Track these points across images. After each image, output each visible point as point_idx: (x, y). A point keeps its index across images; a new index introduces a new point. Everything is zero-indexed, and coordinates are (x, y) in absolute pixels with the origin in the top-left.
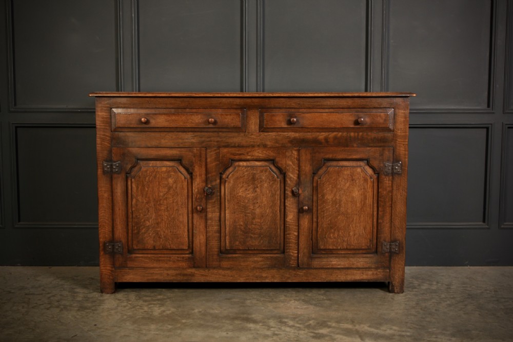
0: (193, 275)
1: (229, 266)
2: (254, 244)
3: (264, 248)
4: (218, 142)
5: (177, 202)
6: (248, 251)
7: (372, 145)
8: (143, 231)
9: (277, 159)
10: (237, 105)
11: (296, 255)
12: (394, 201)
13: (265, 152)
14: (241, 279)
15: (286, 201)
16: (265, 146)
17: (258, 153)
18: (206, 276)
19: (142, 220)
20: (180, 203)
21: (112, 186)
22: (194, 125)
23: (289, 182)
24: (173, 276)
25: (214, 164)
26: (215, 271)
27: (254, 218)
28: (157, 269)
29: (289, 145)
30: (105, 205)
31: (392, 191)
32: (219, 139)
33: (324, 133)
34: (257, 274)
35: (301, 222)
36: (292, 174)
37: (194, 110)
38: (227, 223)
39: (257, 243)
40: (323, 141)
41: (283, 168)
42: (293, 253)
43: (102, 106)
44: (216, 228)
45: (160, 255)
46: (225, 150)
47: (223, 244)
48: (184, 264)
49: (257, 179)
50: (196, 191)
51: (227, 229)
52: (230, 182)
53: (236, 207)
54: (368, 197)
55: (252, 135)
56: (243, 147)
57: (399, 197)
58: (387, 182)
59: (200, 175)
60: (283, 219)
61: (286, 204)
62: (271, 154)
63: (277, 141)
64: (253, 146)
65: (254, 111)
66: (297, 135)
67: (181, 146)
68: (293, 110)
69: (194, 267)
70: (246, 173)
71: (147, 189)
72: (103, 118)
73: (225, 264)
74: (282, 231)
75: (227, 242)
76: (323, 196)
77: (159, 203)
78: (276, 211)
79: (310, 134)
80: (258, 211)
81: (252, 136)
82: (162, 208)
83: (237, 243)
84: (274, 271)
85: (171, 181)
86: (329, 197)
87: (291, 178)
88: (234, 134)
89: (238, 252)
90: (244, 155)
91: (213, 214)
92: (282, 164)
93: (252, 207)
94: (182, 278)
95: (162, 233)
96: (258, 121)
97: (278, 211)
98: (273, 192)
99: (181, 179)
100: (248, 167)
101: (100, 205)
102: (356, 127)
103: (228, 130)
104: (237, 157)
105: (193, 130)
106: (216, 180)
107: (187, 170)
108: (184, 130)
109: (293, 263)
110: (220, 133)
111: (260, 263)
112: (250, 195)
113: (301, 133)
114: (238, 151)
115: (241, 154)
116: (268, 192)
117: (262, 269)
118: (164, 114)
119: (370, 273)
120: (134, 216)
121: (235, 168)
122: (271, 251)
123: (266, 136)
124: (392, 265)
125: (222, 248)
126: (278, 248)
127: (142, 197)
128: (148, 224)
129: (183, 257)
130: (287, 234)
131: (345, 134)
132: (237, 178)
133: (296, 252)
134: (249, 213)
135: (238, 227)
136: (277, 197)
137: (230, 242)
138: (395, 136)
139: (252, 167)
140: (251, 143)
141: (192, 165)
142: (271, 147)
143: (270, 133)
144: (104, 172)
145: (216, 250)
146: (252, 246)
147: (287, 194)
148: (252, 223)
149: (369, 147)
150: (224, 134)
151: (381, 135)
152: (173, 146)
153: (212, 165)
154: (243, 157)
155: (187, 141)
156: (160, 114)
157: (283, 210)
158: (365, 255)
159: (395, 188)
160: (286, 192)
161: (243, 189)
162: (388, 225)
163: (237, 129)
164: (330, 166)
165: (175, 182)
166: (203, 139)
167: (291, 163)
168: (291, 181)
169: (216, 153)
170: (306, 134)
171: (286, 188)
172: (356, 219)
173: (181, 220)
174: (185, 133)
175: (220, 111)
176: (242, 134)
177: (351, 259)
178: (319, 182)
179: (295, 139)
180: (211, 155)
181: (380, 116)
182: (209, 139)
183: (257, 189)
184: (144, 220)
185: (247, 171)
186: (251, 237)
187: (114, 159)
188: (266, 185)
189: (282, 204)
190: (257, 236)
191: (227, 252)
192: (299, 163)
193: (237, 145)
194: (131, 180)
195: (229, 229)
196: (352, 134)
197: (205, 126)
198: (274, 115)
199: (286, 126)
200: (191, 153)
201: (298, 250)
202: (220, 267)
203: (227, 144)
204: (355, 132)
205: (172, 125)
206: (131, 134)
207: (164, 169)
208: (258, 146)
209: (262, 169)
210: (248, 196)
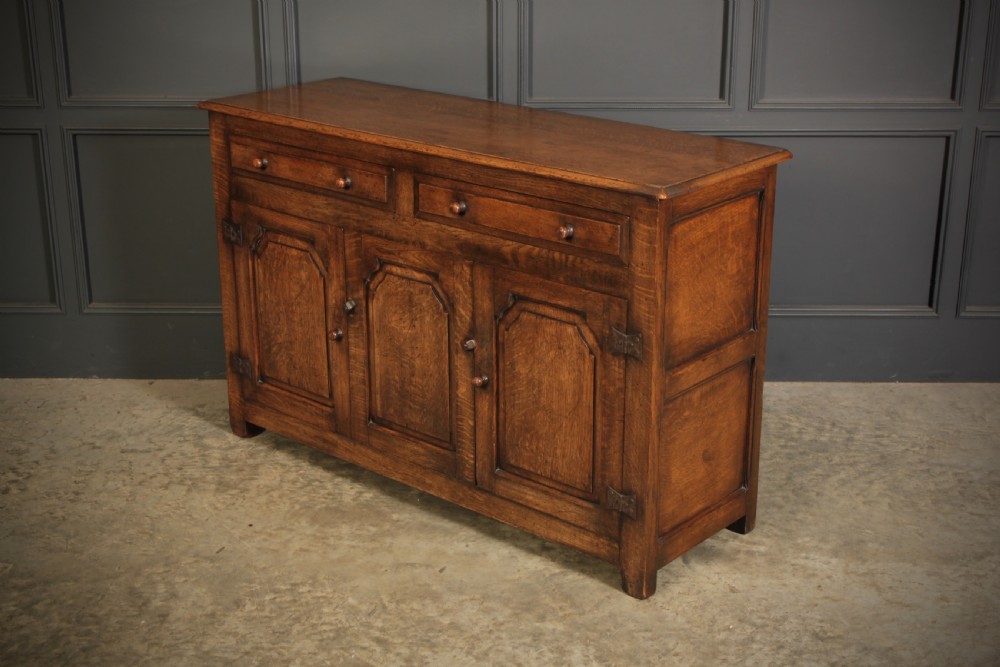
0: (335, 445)
1: (380, 448)
2: (414, 421)
3: (428, 433)
4: (358, 221)
5: (312, 313)
6: (406, 430)
7: (590, 286)
8: (275, 349)
9: (441, 276)
10: (383, 159)
11: (472, 462)
12: (627, 412)
13: (423, 257)
14: (397, 476)
16: (423, 246)
17: (413, 256)
18: (351, 452)
19: (273, 332)
20: (315, 317)
21: (234, 263)
22: (325, 185)
23: (459, 322)
24: (311, 437)
25: (355, 260)
26: (363, 449)
27: (413, 375)
28: (292, 419)
29: (458, 252)
30: (228, 292)
31: (624, 390)
32: (359, 217)
33: (511, 243)
34: (418, 475)
35: (479, 405)
36: (463, 309)
37: (325, 157)
38: (377, 371)
39: (418, 420)
40: (510, 258)
41: (451, 295)
42: (468, 457)
43: (216, 127)
45: (296, 397)
46: (369, 240)
47: (373, 406)
48: (323, 422)
49: (416, 304)
50: (334, 301)
51: (377, 382)
52: (379, 299)
53: (388, 347)
54: (585, 389)
55: (404, 220)
56: (392, 239)
57: (637, 406)
58: (617, 369)
59: (338, 276)
61: (456, 363)
62: (434, 264)
63: (439, 241)
64: (407, 243)
65: (405, 174)
66: (468, 236)
67: (312, 217)
68: (462, 186)
69: (336, 432)
70: (400, 289)
71: (275, 281)
73: (375, 441)
75: (379, 406)
76: (513, 365)
77: (290, 309)
78: (444, 372)
79: (488, 238)
80: (418, 362)
81: (405, 223)
82: (295, 319)
83: (392, 411)
84: (441, 479)
85: (303, 275)
86: (522, 370)
87: (461, 316)
88: (379, 213)
89: (393, 426)
90: (394, 254)
91: (357, 351)
92: (449, 287)
93: (410, 354)
94: (322, 445)
95: (297, 361)
96: (412, 195)
97: (446, 373)
98: (439, 335)
99: (316, 273)
100: (403, 278)
102: (562, 242)
103: (369, 204)
104: (387, 257)
105: (325, 192)
106: (358, 291)
107: (323, 262)
108: (314, 190)
109: (468, 475)
110: (361, 207)
111: (422, 458)
112: (407, 331)
113: (476, 235)
114: (386, 245)
115: (389, 253)
116: (431, 332)
117: (425, 468)
118: (288, 156)
119: (587, 539)
121: (386, 275)
122: (438, 442)
123: (424, 226)
124: (624, 538)
125: (372, 412)
126: (447, 439)
127: (271, 292)
128: (280, 340)
129: (323, 411)
130: (458, 420)
131: (544, 252)
132: (388, 295)
133: (473, 456)
134: (406, 363)
135: (392, 382)
137: (382, 405)
138: (631, 275)
139: (409, 279)
140: (404, 236)
141: (327, 251)
142: (431, 251)
143: (430, 224)
144: (225, 239)
145: (364, 412)
146: (412, 423)
147: (457, 345)
148: (411, 383)
149: (586, 288)
150: (366, 210)
151: (606, 269)
152: (301, 215)
153: (352, 262)
154: (394, 259)
155: (318, 210)
156: (282, 155)
158: (580, 502)
159: (630, 385)
160: (455, 340)
161: (397, 317)
162: (617, 456)
163: (380, 205)
164: (524, 310)
165: (309, 279)
166: (339, 212)
167: (461, 289)
168: (462, 322)
169: (356, 242)
170: (483, 237)
172: (566, 427)
173: (319, 346)
174: (315, 196)
175: (358, 165)
176: (391, 216)
177: (556, 501)
178: (506, 337)
179: (466, 243)
180: (350, 245)
181: (602, 228)
182: (347, 214)
183: (417, 324)
184: (275, 333)
185: (401, 286)
186: (410, 407)
188: (428, 319)
190: (418, 407)
191: (381, 422)
192: (473, 291)
193: (384, 234)
194: (258, 261)
195: (381, 382)
196: (557, 255)
197: (340, 190)
198: (432, 191)
199: (451, 215)
200: (324, 235)
201: (475, 454)
202: (369, 445)
203: (369, 229)
204: (561, 252)
205: (298, 178)
206: (252, 182)
207: (294, 252)
208: (414, 243)
209: (422, 286)
210: (404, 331)
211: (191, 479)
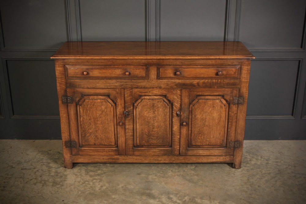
0: (118, 159)
1: (139, 154)
2: (153, 142)
3: (160, 145)
4: (131, 85)
5: (107, 119)
6: (150, 146)
7: (226, 87)
8: (88, 135)
9: (168, 95)
10: (143, 63)
11: (178, 148)
12: (238, 119)
13: (160, 91)
14: (146, 161)
15: (173, 119)
16: (160, 88)
17: (156, 92)
18: (125, 159)
19: (87, 129)
20: (109, 120)
21: (68, 110)
22: (116, 76)
23: (175, 108)
24: (106, 159)
25: (129, 98)
26: (131, 157)
27: (154, 128)
28: (97, 156)
29: (175, 87)
30: (64, 121)
31: (237, 114)
32: (132, 84)
33: (197, 80)
34: (155, 159)
35: (182, 131)
36: (177, 103)
37: (116, 67)
38: (138, 131)
39: (155, 142)
40: (196, 85)
41: (171, 100)
42: (177, 147)
43: (58, 64)
44: (131, 134)
45: (98, 148)
46: (136, 90)
47: (135, 142)
48: (112, 153)
49: (156, 106)
50: (119, 113)
51: (138, 134)
52: (139, 108)
53: (143, 122)
54: (222, 116)
55: (152, 81)
56: (147, 88)
57: (241, 116)
58: (235, 108)
59: (121, 104)
60: (171, 128)
61: (173, 121)
62: (164, 92)
63: (168, 85)
64: (153, 88)
65: (153, 67)
66: (180, 81)
67: (109, 87)
68: (178, 66)
69: (119, 155)
70: (149, 103)
71: (89, 112)
72: (60, 71)
73: (136, 153)
74: (170, 135)
75: (138, 141)
76: (195, 116)
77: (96, 120)
79: (188, 80)
80: (156, 124)
81: (153, 82)
82: (99, 122)
83: (144, 142)
84: (165, 157)
85: (103, 107)
86: (199, 116)
87: (176, 106)
88: (141, 81)
89: (144, 146)
90: (147, 93)
91: (129, 126)
92: (171, 98)
93: (152, 122)
94: (111, 160)
95: (99, 136)
96: (156, 72)
97: (168, 124)
98: (165, 114)
99: (109, 106)
100: (150, 99)
101: (61, 121)
102: (217, 76)
103: (137, 78)
104: (143, 94)
105: (116, 78)
106: (130, 107)
107: (113, 101)
108: (111, 78)
109: (177, 153)
110: (133, 80)
111: (157, 153)
112: (151, 115)
113: (183, 80)
114: (144, 90)
115: (145, 92)
116: (162, 113)
117: (158, 156)
118: (98, 69)
119: (222, 158)
120: (82, 127)
121: (142, 100)
122: (164, 146)
123: (161, 81)
124: (235, 154)
125: (135, 144)
126: (168, 144)
127: (87, 116)
128: (90, 131)
129: (112, 150)
130: (173, 137)
131: (210, 81)
132: (143, 106)
133: (179, 147)
134: (151, 125)
135: (144, 133)
136: (168, 117)
137: (140, 141)
138: (241, 81)
139: (152, 99)
140: (152, 86)
141: (116, 98)
142: (164, 88)
143: (163, 80)
144: (63, 103)
145: (131, 146)
146: (153, 143)
147: (174, 115)
148: (153, 131)
149: (225, 88)
150: (135, 81)
151: (232, 81)
152: (104, 88)
153: (128, 99)
154: (147, 94)
155: (112, 84)
156: (95, 69)
157: (171, 124)
158: (219, 148)
159: (239, 112)
160: (173, 114)
161: (147, 112)
162: (234, 132)
163: (142, 78)
164: (200, 99)
165: (106, 108)
166: (122, 83)
167: (176, 98)
168: (176, 107)
169: (130, 92)
170: (186, 80)
171: (173, 112)
172: (215, 129)
173: (110, 129)
174: (111, 80)
175: (132, 67)
176: (146, 81)
177: (211, 151)
178: (193, 108)
179: (179, 83)
180: (127, 93)
181: (232, 70)
182: (126, 84)
183: (156, 112)
184: (88, 129)
185: (149, 102)
186: (152, 139)
187: (69, 95)
188: (161, 110)
189: (171, 120)
190: (155, 138)
191: (138, 146)
192: (181, 97)
193: (143, 87)
194: (79, 107)
195: (139, 134)
196: (214, 81)
197: (123, 76)
198: (166, 70)
199: (173, 76)
200: (115, 92)
202: (133, 155)
203: (137, 86)
204: (216, 79)
205: (103, 75)
206: (78, 81)
207: (99, 101)
208: (156, 87)
209: (158, 100)
210: (150, 116)
211: (44, 181)
